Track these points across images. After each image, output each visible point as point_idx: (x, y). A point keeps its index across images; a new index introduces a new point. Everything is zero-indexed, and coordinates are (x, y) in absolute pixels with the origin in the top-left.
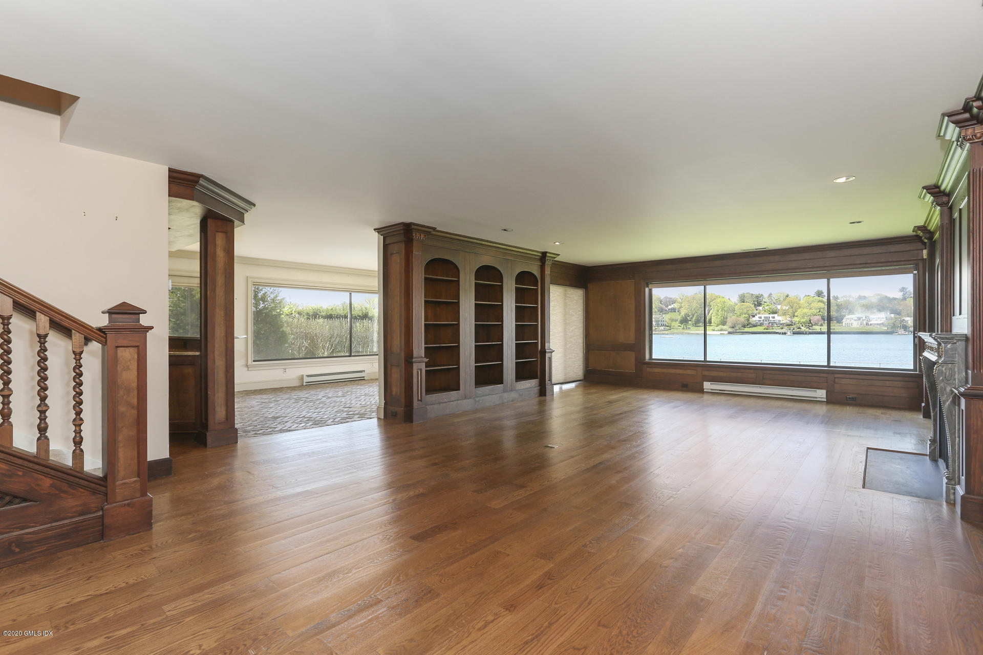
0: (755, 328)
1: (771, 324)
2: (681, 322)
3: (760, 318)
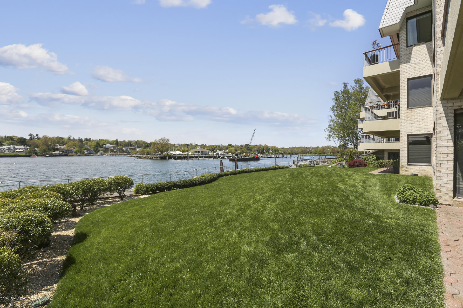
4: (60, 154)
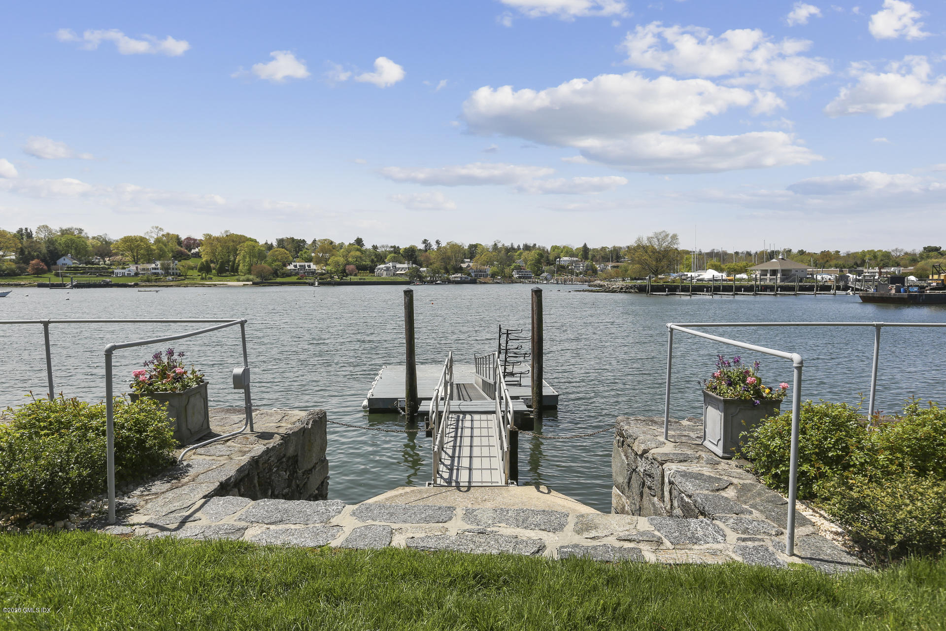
0: (290, 278)
1: (306, 273)
2: (201, 270)
3: (295, 266)
4: (463, 279)
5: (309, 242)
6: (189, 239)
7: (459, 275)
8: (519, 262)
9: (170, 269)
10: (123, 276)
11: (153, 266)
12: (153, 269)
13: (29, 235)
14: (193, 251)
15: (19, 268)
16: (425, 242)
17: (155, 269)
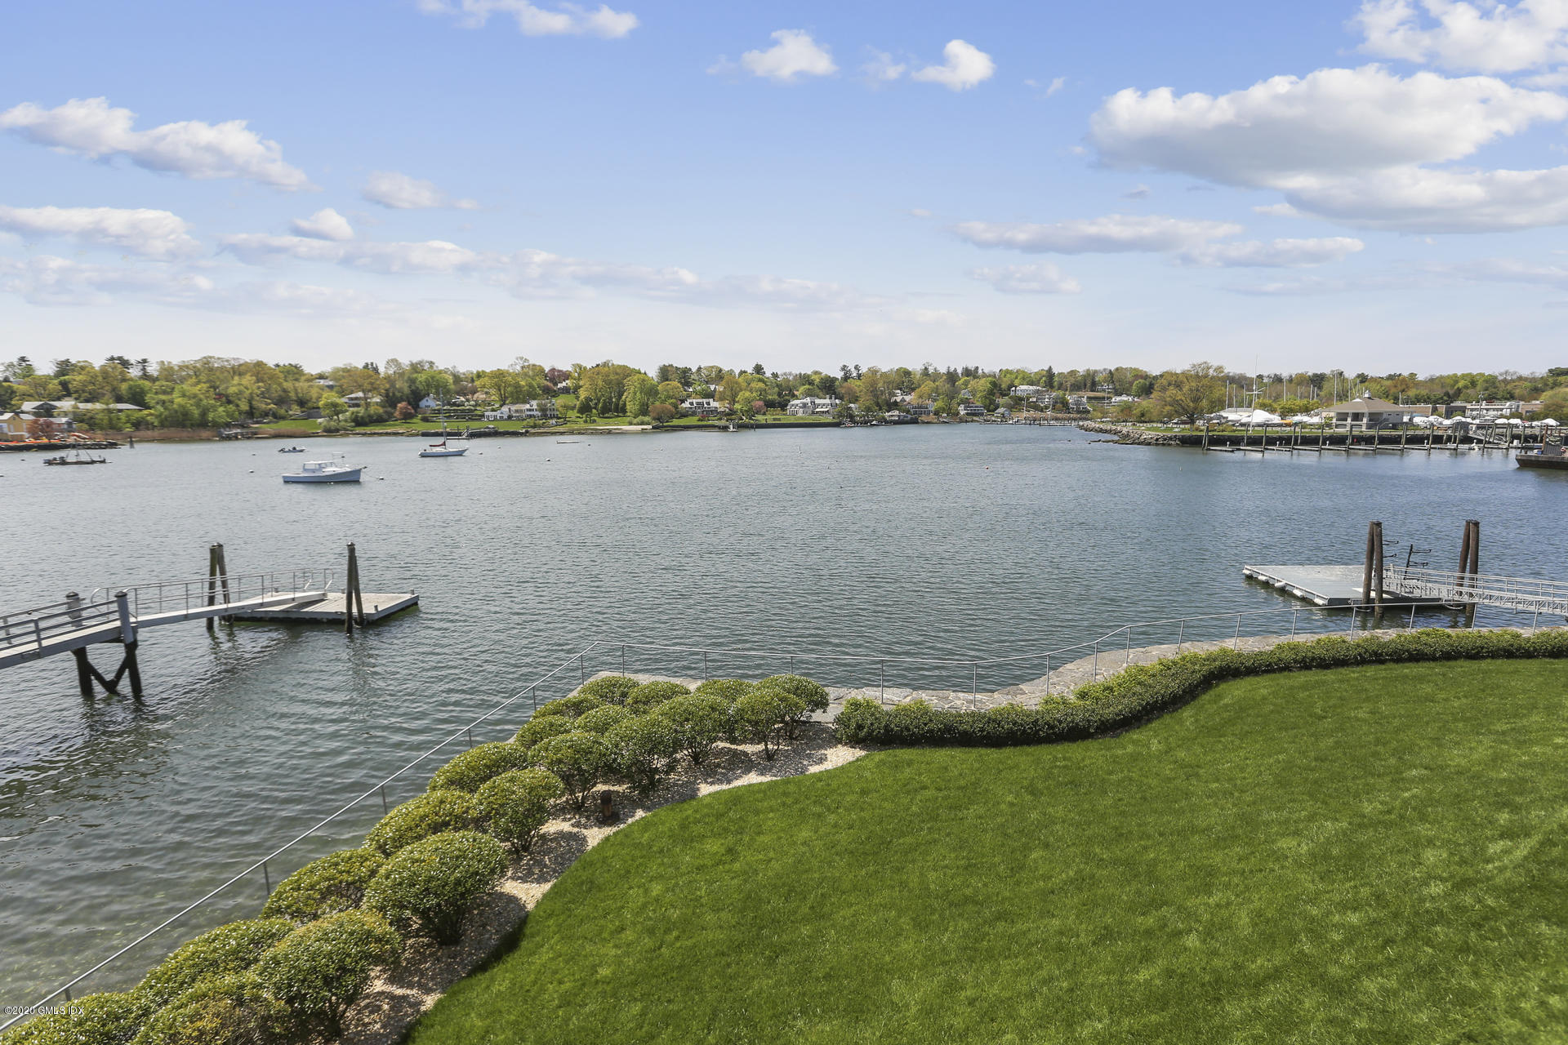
0: (686, 420)
1: (705, 413)
2: (581, 411)
3: (692, 404)
4: (902, 418)
5: (694, 370)
6: (553, 370)
7: (897, 413)
8: (964, 394)
9: (546, 410)
10: (495, 419)
11: (528, 406)
12: (528, 410)
13: (376, 370)
14: (560, 385)
15: (386, 412)
16: (844, 368)
17: (530, 410)
